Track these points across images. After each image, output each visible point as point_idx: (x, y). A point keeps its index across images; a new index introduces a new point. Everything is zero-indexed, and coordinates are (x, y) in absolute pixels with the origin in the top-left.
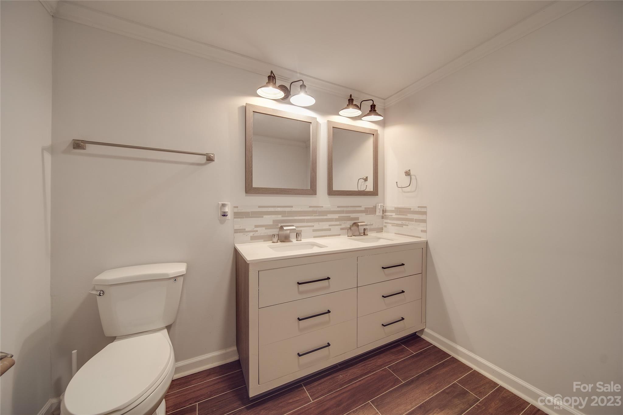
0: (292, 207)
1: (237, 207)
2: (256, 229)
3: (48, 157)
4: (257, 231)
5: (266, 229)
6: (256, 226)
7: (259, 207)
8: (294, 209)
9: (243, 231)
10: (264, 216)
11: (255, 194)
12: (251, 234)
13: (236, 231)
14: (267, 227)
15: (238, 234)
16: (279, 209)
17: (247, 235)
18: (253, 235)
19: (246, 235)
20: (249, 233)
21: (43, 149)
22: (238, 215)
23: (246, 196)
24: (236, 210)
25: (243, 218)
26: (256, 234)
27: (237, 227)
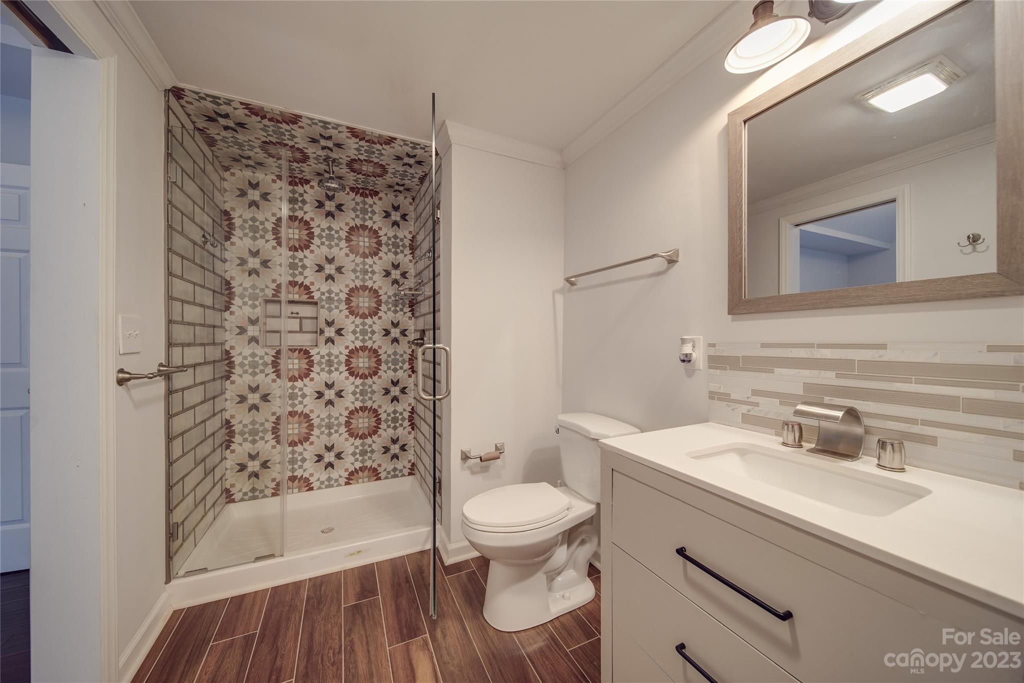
0: (883, 346)
1: (714, 345)
2: (754, 399)
3: (560, 299)
4: (757, 405)
5: (781, 403)
6: (755, 393)
7: (764, 345)
8: (888, 355)
9: (724, 397)
10: (777, 370)
11: (750, 316)
12: (744, 409)
13: (713, 395)
14: (786, 399)
15: (716, 402)
16: (827, 354)
17: (733, 410)
18: (749, 411)
19: (732, 408)
20: (737, 405)
21: (554, 293)
22: (716, 362)
23: (733, 320)
24: (712, 352)
25: (725, 369)
26: (755, 412)
27: (714, 387)
